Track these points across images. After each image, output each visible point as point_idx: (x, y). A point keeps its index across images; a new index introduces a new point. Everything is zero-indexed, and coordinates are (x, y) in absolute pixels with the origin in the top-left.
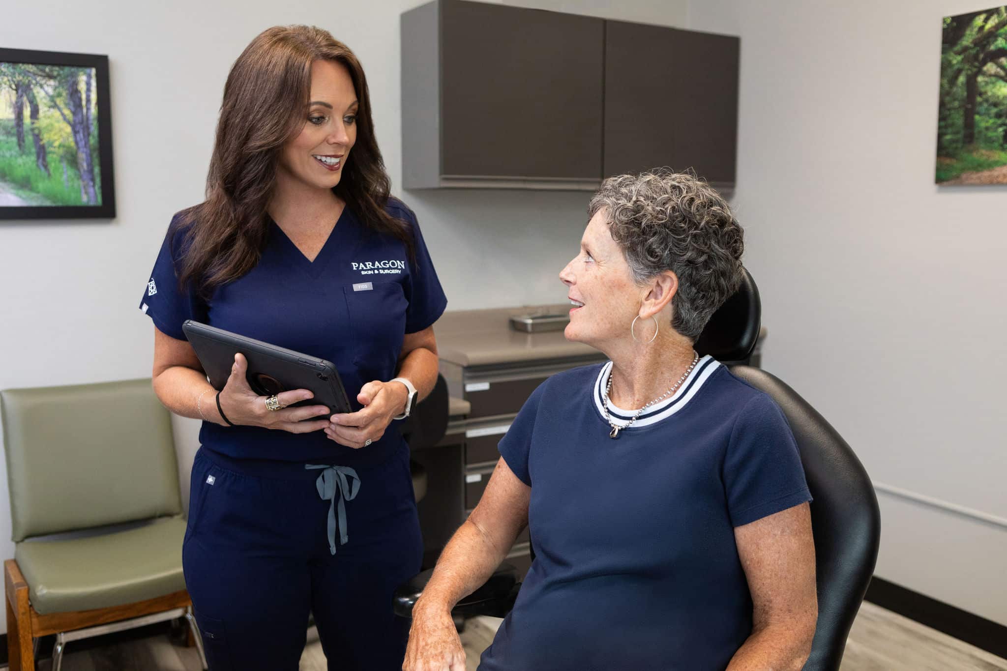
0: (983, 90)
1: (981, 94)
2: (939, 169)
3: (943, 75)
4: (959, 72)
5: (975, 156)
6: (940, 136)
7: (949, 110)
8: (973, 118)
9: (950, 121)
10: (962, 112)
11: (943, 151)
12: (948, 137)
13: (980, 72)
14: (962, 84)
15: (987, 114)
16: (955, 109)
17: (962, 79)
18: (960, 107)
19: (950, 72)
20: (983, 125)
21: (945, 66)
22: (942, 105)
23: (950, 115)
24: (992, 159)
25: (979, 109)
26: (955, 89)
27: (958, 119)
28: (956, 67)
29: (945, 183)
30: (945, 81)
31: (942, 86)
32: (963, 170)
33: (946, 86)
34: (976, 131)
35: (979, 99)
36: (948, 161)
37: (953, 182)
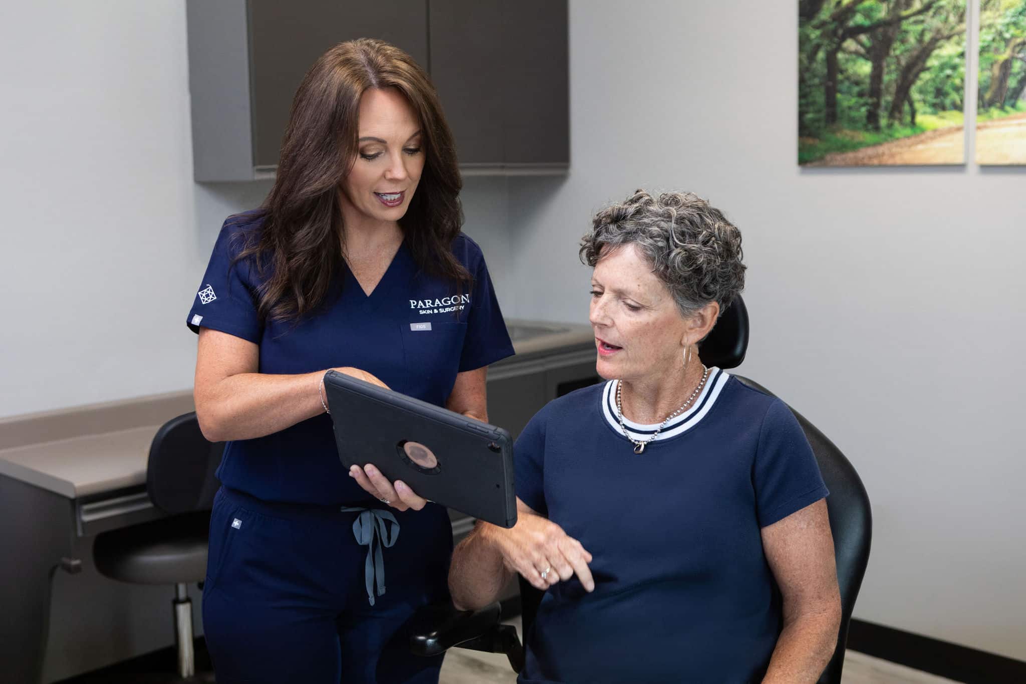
0: (843, 67)
1: (842, 72)
2: (802, 149)
3: (801, 49)
4: (818, 47)
5: (839, 136)
6: (801, 115)
7: (810, 86)
8: (834, 97)
9: (810, 99)
10: (823, 89)
11: (804, 130)
12: (810, 116)
13: (839, 48)
14: (822, 59)
15: (849, 92)
16: (814, 85)
17: (821, 55)
18: (821, 84)
19: (808, 47)
20: (845, 104)
21: (803, 41)
22: (802, 81)
23: (810, 92)
24: (856, 140)
25: (840, 87)
26: (814, 65)
27: (819, 97)
28: (815, 42)
29: (809, 165)
30: (804, 56)
31: (800, 61)
32: (827, 151)
33: (806, 62)
34: (839, 110)
35: (840, 77)
36: (810, 141)
37: (816, 163)
